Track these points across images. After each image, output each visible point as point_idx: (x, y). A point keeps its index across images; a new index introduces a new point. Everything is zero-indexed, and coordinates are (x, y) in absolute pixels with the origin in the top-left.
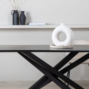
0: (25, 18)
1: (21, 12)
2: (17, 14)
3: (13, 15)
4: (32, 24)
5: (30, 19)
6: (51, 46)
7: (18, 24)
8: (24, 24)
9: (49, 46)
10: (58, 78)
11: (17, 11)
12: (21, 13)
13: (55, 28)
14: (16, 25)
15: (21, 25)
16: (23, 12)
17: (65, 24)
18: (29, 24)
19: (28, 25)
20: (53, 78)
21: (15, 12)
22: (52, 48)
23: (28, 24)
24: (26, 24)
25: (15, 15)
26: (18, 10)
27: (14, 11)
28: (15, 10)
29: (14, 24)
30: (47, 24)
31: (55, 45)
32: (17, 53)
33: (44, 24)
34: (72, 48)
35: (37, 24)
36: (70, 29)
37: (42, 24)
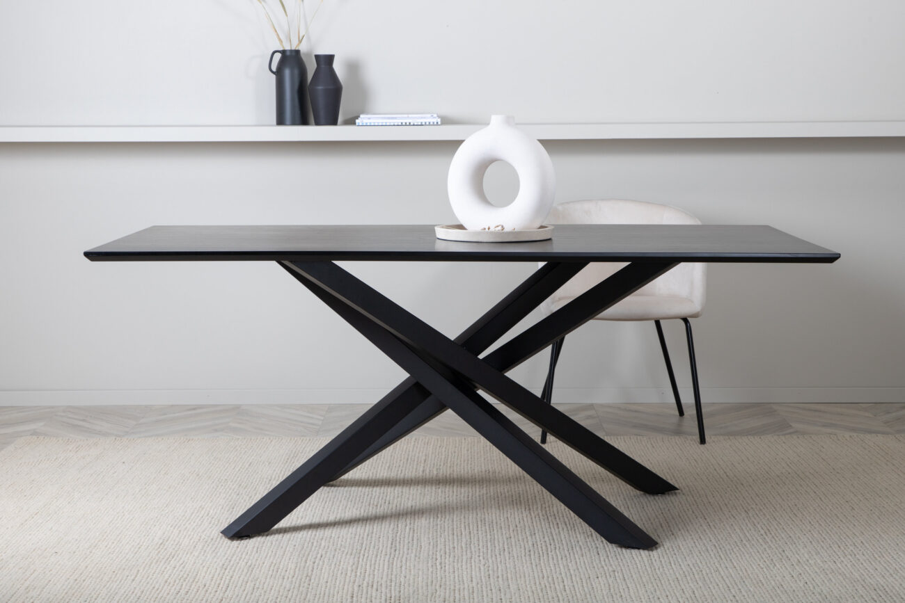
0: (335, 91)
1: (317, 57)
2: (296, 72)
3: (279, 73)
4: (372, 121)
5: (363, 95)
6: (441, 233)
7: (304, 121)
8: (333, 121)
9: (430, 230)
10: (481, 392)
11: (297, 52)
12: (315, 65)
13: (462, 142)
14: (294, 123)
15: (317, 123)
16: (326, 61)
17: (510, 121)
18: (357, 121)
19: (354, 123)
20: (449, 390)
21: (290, 60)
22: (446, 238)
23: (351, 121)
24: (340, 119)
25: (287, 73)
26: (303, 48)
27: (283, 52)
28: (288, 48)
29: (281, 121)
30: (446, 121)
31: (461, 227)
32: (273, 265)
33: (432, 120)
34: (550, 239)
35: (398, 121)
36: (540, 145)
37: (419, 121)
